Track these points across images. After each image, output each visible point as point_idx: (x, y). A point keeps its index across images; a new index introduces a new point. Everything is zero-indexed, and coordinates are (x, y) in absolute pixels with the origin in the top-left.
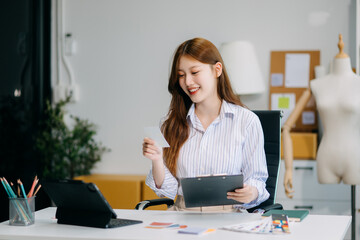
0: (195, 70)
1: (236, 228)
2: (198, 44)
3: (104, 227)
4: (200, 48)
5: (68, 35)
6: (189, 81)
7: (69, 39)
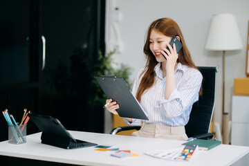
0: (160, 40)
1: (153, 155)
2: (165, 22)
3: (66, 148)
4: (165, 26)
5: (117, 9)
6: (154, 47)
7: (117, 11)
